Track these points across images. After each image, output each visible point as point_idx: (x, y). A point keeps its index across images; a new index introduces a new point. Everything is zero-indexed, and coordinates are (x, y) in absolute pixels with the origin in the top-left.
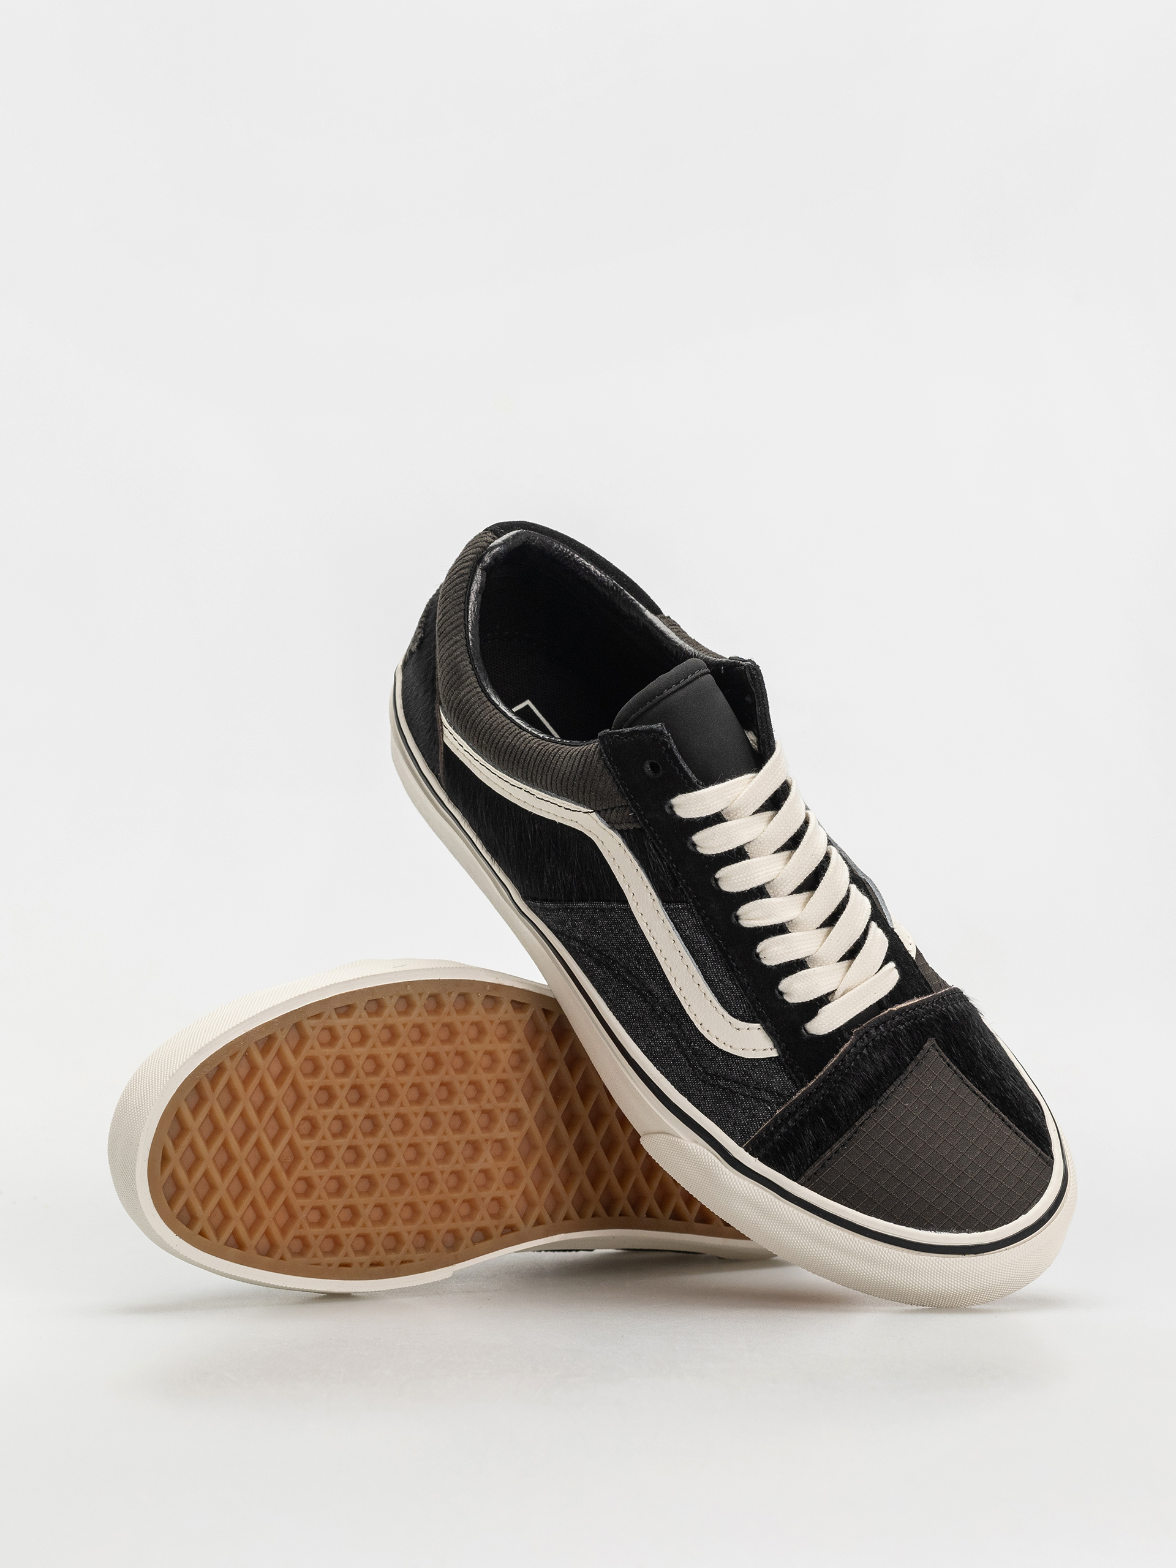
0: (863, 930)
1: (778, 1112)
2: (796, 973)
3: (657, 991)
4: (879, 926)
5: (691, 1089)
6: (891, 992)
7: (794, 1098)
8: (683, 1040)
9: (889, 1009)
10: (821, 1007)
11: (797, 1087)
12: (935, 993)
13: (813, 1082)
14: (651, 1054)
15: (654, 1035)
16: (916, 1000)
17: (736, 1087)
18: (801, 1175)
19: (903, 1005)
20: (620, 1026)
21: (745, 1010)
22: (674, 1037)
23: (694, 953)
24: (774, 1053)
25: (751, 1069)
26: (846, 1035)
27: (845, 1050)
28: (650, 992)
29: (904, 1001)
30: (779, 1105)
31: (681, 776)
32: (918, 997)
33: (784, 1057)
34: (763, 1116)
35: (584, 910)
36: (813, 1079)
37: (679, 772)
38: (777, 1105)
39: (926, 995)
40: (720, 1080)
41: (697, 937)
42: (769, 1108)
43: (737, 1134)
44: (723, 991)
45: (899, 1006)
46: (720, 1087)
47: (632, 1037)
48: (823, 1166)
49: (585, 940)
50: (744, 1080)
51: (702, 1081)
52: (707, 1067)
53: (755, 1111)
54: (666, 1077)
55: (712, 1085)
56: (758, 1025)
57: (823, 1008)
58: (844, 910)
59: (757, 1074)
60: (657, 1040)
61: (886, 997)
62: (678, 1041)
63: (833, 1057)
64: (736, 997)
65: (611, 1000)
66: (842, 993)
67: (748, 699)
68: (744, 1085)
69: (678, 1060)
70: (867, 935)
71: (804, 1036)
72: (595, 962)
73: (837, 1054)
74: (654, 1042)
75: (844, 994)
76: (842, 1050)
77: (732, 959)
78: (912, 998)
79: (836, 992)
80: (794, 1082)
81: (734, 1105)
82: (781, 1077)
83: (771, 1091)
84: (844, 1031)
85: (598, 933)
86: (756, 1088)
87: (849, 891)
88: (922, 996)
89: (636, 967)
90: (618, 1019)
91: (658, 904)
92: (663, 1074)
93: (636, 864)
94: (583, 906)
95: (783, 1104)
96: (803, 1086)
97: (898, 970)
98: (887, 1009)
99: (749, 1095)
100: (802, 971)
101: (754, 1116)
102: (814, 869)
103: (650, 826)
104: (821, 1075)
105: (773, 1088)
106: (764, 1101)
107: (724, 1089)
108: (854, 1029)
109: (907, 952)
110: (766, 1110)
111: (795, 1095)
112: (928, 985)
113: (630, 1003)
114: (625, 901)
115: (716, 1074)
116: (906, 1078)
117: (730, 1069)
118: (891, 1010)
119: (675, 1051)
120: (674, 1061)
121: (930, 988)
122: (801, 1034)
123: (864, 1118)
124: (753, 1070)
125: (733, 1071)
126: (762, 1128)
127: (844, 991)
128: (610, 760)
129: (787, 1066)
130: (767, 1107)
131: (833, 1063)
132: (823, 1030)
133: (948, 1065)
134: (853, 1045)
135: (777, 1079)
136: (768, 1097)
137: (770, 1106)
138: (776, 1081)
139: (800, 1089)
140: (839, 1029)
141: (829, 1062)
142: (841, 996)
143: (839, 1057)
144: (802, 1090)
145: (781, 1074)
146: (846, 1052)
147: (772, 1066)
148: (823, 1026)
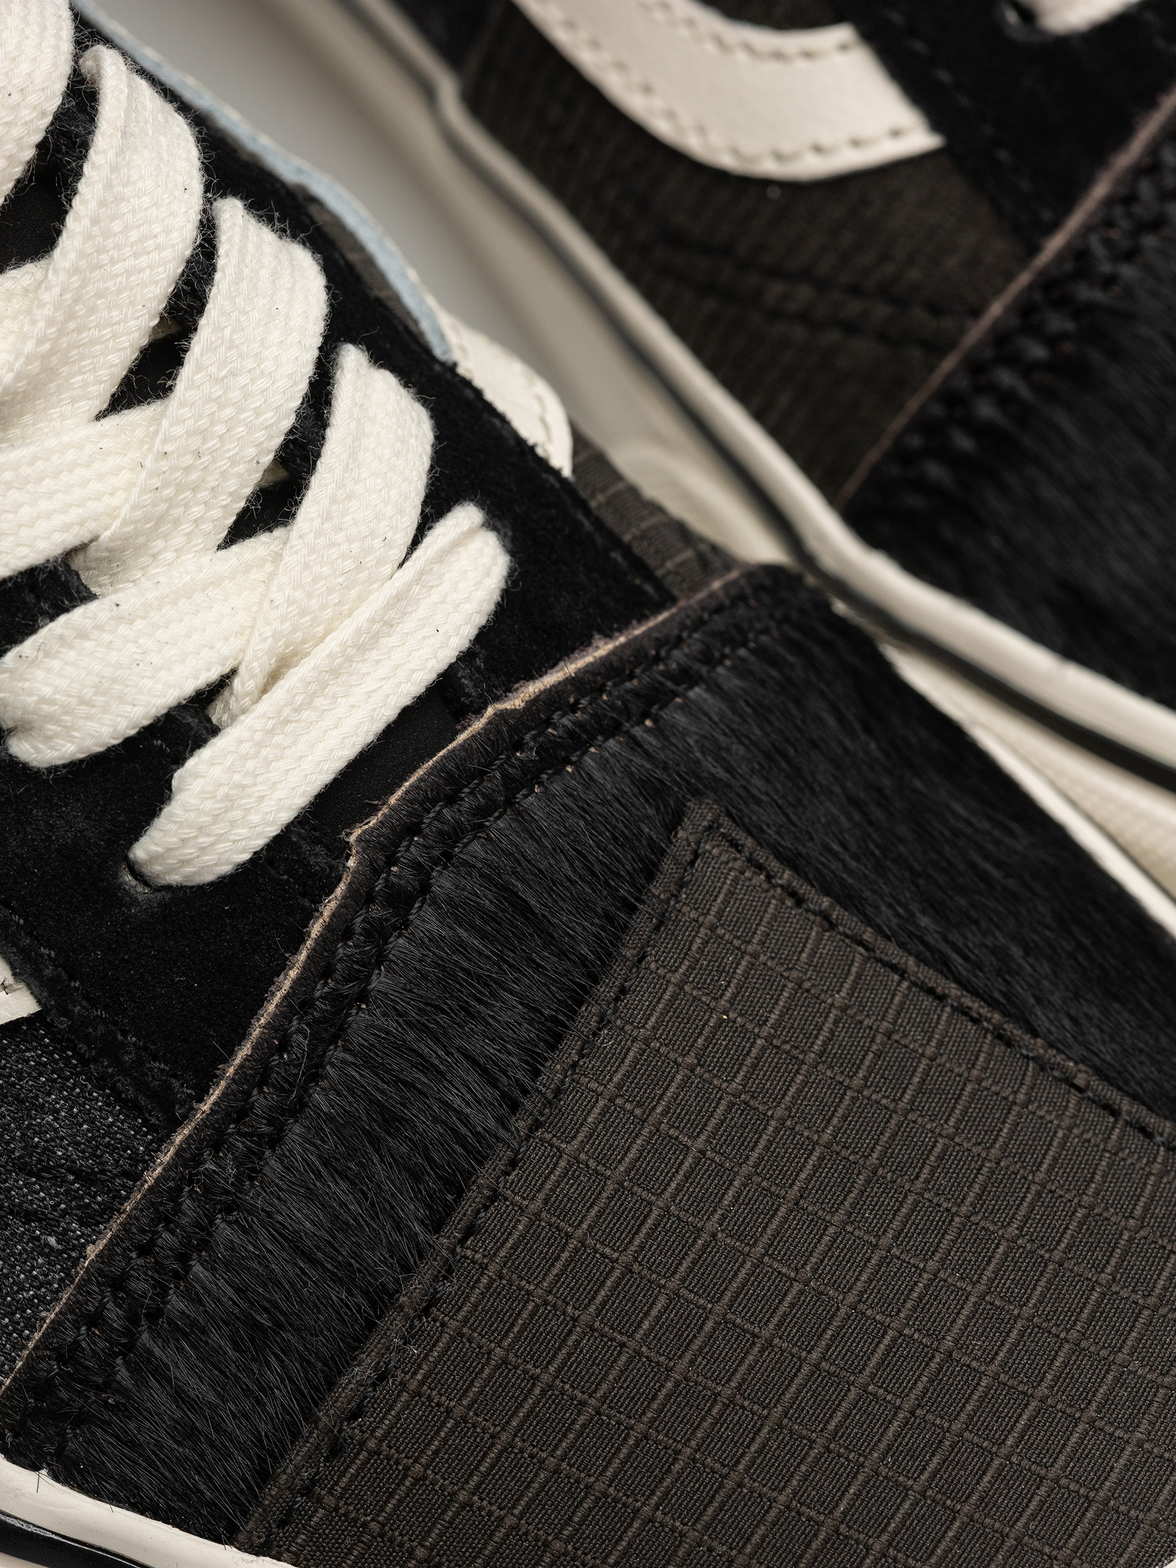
0: (303, 387)
1: (92, 1251)
2: (32, 630)
4: (380, 358)
6: (483, 636)
7: (150, 1178)
9: (490, 711)
10: (179, 760)
11: (153, 1129)
12: (682, 603)
13: (214, 1094)
16: (602, 649)
19: (551, 679)
24: (22, 1003)
26: (318, 859)
27: (326, 925)
29: (552, 663)
30: (92, 1220)
32: (608, 635)
33: (67, 1013)
36: (214, 1079)
38: (82, 1223)
39: (642, 618)
42: (52, 1240)
45: (533, 688)
57: (191, 763)
58: (201, 310)
61: (466, 657)
63: (283, 967)
66: (261, 680)
70: (328, 403)
71: (134, 901)
73: (296, 950)
75: (273, 677)
76: (316, 929)
78: (584, 642)
79: (237, 683)
80: (136, 1112)
82: (73, 1101)
83: (48, 1169)
84: (306, 847)
87: (208, 228)
88: (623, 625)
95: (109, 1211)
96: (175, 1124)
97: (502, 537)
98: (479, 711)
100: (63, 619)
102: (29, 153)
104: (247, 1059)
105: (50, 1152)
106: (28, 1217)
108: (351, 824)
109: (524, 451)
111: (147, 1163)
112: (647, 573)
116: (623, 991)
118: (501, 715)
121: (658, 584)
122: (116, 896)
126: (37, 1336)
127: (268, 669)
129: (90, 1048)
130: (38, 1239)
131: (285, 997)
132: (209, 858)
133: (793, 894)
134: (359, 897)
135: (58, 1111)
136: (41, 1197)
137: (56, 1234)
138: (56, 1119)
139: (168, 1136)
140: (280, 843)
141: (273, 994)
142: (264, 691)
143: (306, 967)
144: (178, 1139)
145: (75, 1086)
146: (338, 930)
147: (27, 1061)
148: (204, 840)
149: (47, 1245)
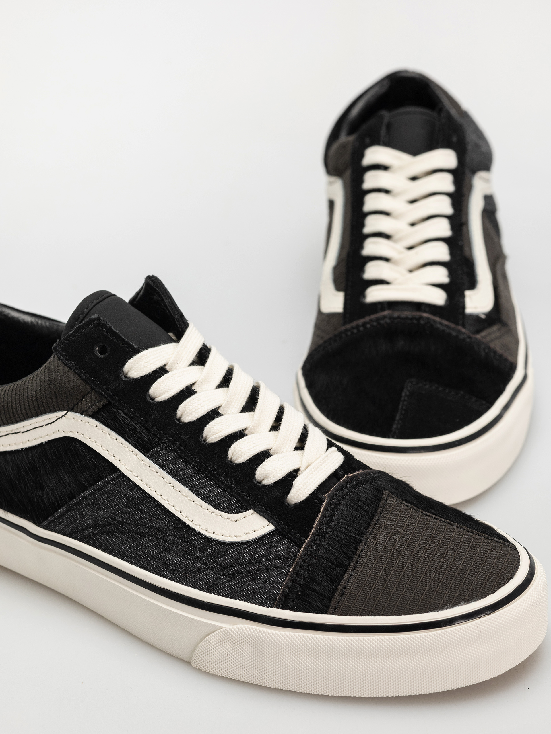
1: (291, 570)
2: (264, 461)
3: (163, 525)
5: (216, 586)
7: (299, 555)
8: (197, 551)
10: (293, 480)
11: (298, 546)
13: (309, 538)
14: (176, 577)
15: (173, 561)
17: (250, 567)
18: (328, 607)
20: (145, 571)
21: (236, 506)
22: (189, 553)
23: (182, 480)
24: (271, 528)
25: (258, 548)
26: (321, 497)
27: (324, 508)
28: (158, 530)
30: (290, 565)
31: (125, 347)
33: (280, 527)
34: (281, 579)
35: (85, 498)
36: (308, 536)
37: (123, 344)
38: (288, 566)
40: (237, 567)
41: (179, 467)
42: (283, 570)
43: (265, 601)
44: (215, 499)
45: (352, 475)
46: (238, 572)
47: (156, 574)
48: (343, 594)
49: (95, 522)
50: (256, 559)
51: (223, 575)
52: (223, 563)
53: (273, 578)
54: (194, 588)
55: (232, 574)
56: (251, 511)
57: (296, 480)
59: (263, 550)
60: (176, 563)
62: (193, 555)
63: (317, 516)
64: (226, 498)
65: (130, 557)
66: (305, 468)
67: (156, 297)
68: (257, 562)
69: (198, 569)
70: (307, 430)
71: (289, 506)
72: (108, 535)
73: (319, 513)
74: (175, 567)
75: (307, 468)
76: (322, 509)
77: (212, 470)
79: (300, 469)
80: (295, 543)
81: (255, 581)
82: (283, 544)
83: (279, 558)
84: (318, 494)
85: (104, 510)
86: (267, 561)
89: (141, 518)
90: (141, 567)
91: (141, 456)
92: (191, 587)
93: (114, 434)
94: (84, 494)
95: (292, 563)
96: (303, 544)
98: (344, 477)
99: (263, 568)
101: (274, 582)
103: (114, 396)
104: (314, 531)
105: (280, 555)
106: (277, 567)
107: (242, 573)
110: (281, 573)
111: (299, 553)
113: (146, 548)
114: (114, 469)
115: (232, 565)
116: (379, 518)
117: (241, 556)
119: (193, 564)
120: (195, 572)
122: (286, 506)
123: (359, 551)
124: (259, 548)
125: (244, 556)
126: (282, 588)
127: (306, 466)
128: (66, 359)
129: (285, 532)
130: (280, 571)
131: (319, 520)
132: (301, 496)
133: (406, 505)
134: (329, 504)
135: (280, 547)
136: (279, 563)
137: (283, 569)
138: (280, 549)
139: (302, 546)
140: (313, 493)
141: (316, 520)
142: (305, 470)
143: (322, 515)
144: (304, 546)
145: (283, 542)
146: (326, 509)
147: (273, 539)
148: (300, 492)
149: (282, 571)
